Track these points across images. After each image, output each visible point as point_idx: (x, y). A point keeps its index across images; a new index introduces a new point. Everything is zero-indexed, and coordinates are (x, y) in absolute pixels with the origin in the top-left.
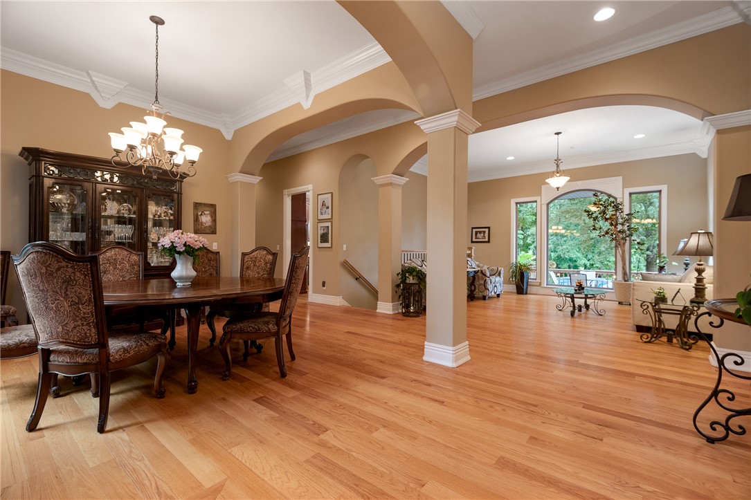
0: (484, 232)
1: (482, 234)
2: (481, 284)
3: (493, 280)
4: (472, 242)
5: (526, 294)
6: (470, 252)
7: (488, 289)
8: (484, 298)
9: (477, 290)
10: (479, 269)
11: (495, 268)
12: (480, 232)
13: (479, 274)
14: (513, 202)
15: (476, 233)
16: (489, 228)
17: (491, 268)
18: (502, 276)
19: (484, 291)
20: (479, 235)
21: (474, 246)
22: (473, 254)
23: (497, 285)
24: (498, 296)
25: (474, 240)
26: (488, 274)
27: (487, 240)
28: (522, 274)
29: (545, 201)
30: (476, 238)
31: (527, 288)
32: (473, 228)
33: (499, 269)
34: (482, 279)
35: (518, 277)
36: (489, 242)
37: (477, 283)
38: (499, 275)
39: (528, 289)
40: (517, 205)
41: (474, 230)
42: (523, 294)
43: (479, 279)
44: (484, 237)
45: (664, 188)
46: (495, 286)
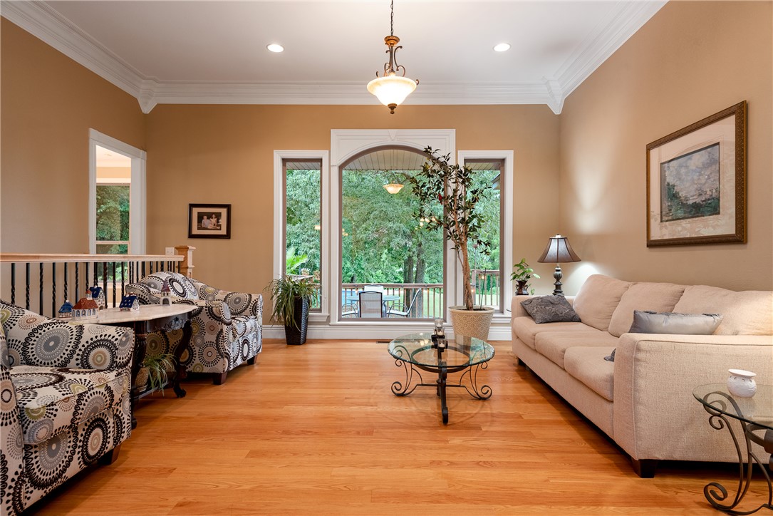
0: (218, 216)
1: (214, 220)
2: (209, 344)
3: (240, 329)
4: (191, 236)
5: (305, 342)
6: (181, 258)
7: (228, 356)
8: (216, 379)
9: (197, 361)
10: (203, 303)
11: (244, 296)
12: (209, 216)
13: (204, 317)
14: (278, 155)
15: (201, 216)
16: (228, 207)
17: (234, 296)
18: (259, 314)
19: (216, 362)
20: (205, 221)
21: (193, 246)
22: (190, 264)
23: (250, 337)
24: (252, 361)
25: (195, 231)
26: (227, 316)
27: (223, 232)
28: (298, 303)
29: (338, 159)
30: (199, 228)
31: (306, 330)
32: (192, 206)
33: (254, 297)
34: (212, 328)
35: (291, 309)
36: (228, 236)
37: (196, 342)
38: (254, 311)
39: (309, 331)
40: (284, 165)
41: (196, 211)
42: (299, 344)
43: (202, 332)
44: (218, 226)
45: (509, 155)
46: (246, 341)
